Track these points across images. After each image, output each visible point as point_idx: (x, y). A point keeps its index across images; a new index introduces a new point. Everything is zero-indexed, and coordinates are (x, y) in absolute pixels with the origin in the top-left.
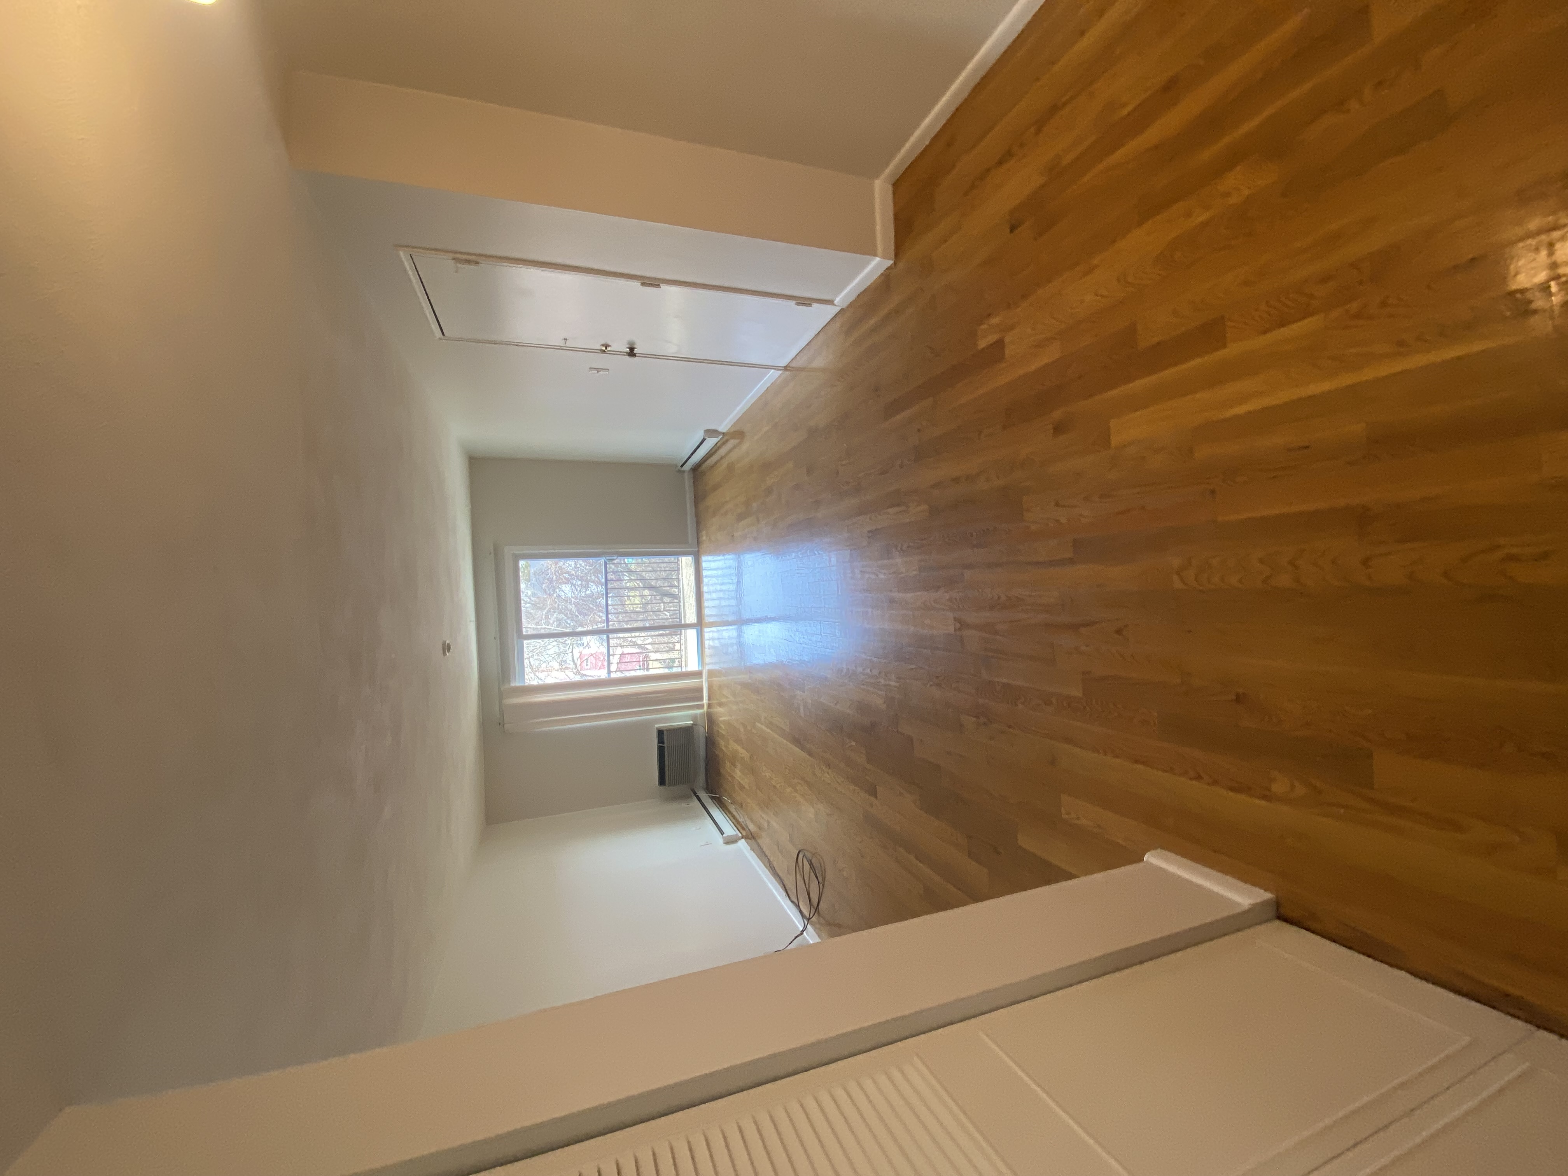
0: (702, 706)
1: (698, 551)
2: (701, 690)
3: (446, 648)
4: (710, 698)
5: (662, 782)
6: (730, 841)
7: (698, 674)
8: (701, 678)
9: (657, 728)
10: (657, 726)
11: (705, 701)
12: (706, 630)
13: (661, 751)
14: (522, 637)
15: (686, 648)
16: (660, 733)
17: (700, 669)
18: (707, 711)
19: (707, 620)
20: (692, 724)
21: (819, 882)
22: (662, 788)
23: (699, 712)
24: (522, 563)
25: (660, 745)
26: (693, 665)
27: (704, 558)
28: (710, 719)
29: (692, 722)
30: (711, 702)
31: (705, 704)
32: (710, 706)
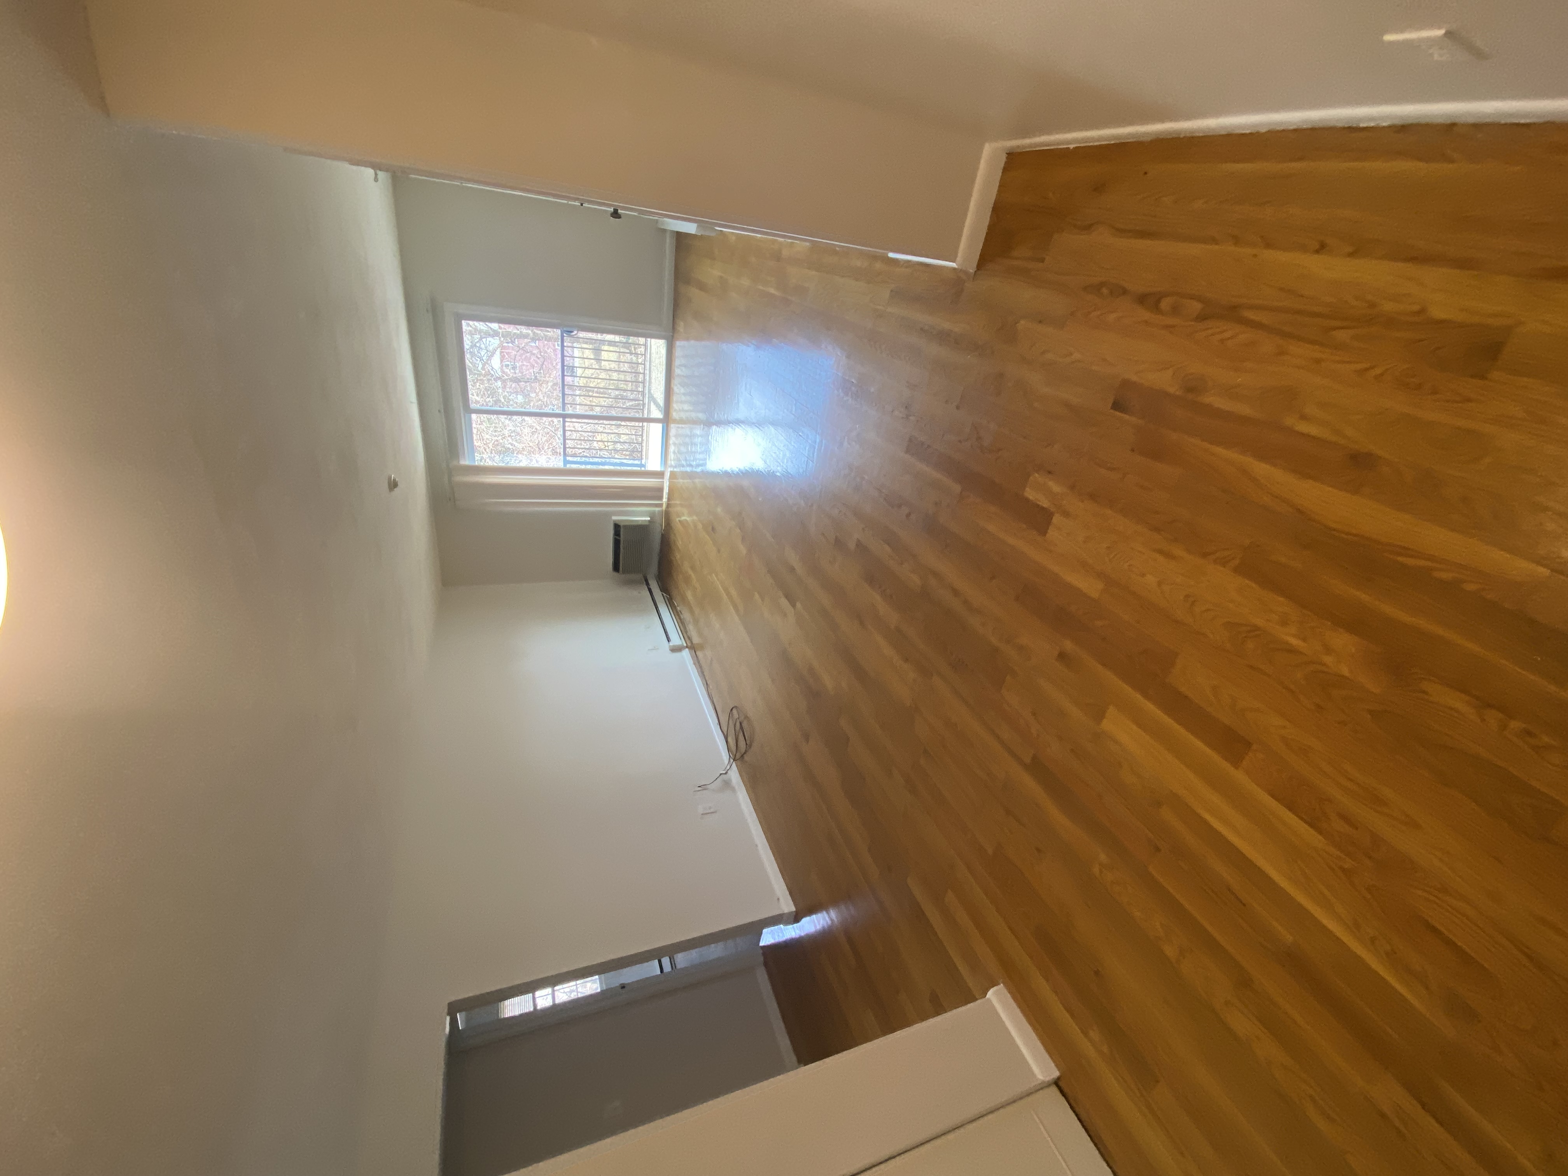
0: (661, 505)
1: (673, 336)
2: (661, 490)
4: (669, 499)
5: (616, 568)
6: (676, 649)
7: (660, 475)
8: (663, 478)
9: (614, 521)
10: (615, 518)
11: (665, 500)
12: (672, 425)
13: (617, 543)
14: (469, 411)
15: (647, 441)
16: (617, 527)
17: (663, 469)
18: (665, 510)
19: (675, 415)
20: (649, 521)
22: (616, 574)
23: (657, 509)
24: (464, 323)
25: (616, 537)
26: (653, 463)
27: (678, 343)
28: (667, 515)
29: (649, 519)
30: (670, 502)
31: (664, 503)
32: (668, 505)
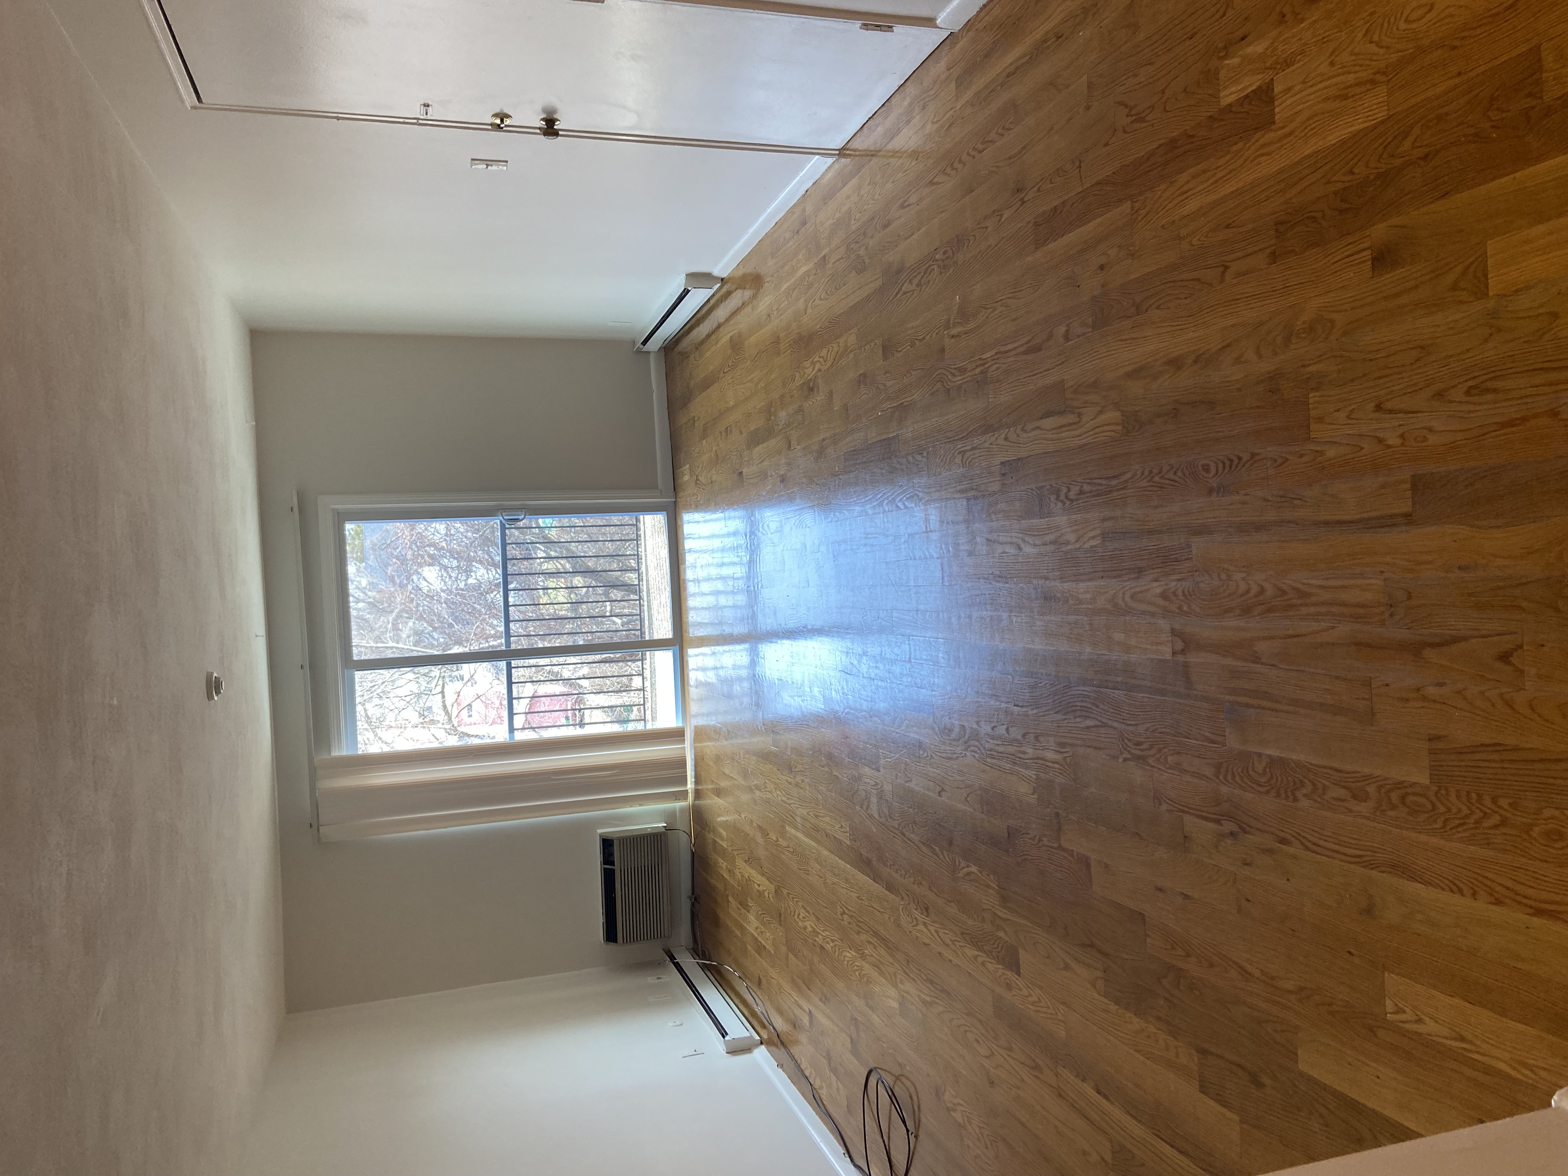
0: (684, 795)
1: (675, 504)
2: (682, 763)
3: (214, 686)
4: (698, 780)
5: (611, 935)
6: (738, 1049)
7: (676, 735)
8: (683, 741)
9: (599, 835)
10: (600, 831)
11: (690, 785)
12: (690, 651)
13: (609, 877)
14: (351, 665)
15: (653, 685)
16: (607, 844)
17: (680, 725)
18: (693, 804)
19: (693, 632)
20: (666, 828)
21: (908, 1131)
22: (612, 946)
23: (678, 805)
24: (350, 527)
25: (606, 866)
26: (666, 718)
27: (685, 517)
28: (699, 816)
29: (665, 825)
30: (700, 787)
31: (690, 791)
32: (698, 794)
